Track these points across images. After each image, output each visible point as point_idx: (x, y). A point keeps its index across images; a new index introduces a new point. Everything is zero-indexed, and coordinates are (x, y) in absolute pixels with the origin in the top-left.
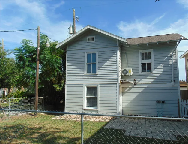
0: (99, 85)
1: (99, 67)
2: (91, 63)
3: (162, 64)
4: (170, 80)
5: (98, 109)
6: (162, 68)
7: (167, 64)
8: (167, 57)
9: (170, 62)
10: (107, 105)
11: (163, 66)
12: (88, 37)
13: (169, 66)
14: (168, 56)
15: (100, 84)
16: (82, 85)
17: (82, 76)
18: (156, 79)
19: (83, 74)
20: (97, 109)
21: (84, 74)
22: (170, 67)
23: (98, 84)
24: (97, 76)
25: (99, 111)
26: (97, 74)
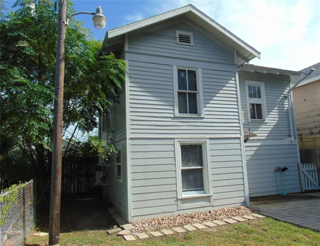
0: (208, 140)
1: (206, 101)
2: (188, 91)
3: (276, 108)
4: (288, 134)
5: (211, 194)
6: (277, 113)
7: (282, 108)
8: (281, 98)
9: (285, 106)
10: (225, 183)
11: (277, 111)
12: (178, 33)
13: (284, 112)
14: (282, 96)
15: (210, 139)
16: (171, 142)
17: (170, 120)
18: (271, 132)
19: (172, 116)
20: (209, 195)
21: (174, 114)
22: (285, 114)
23: (207, 138)
24: (203, 120)
25: (213, 198)
26: (202, 116)
